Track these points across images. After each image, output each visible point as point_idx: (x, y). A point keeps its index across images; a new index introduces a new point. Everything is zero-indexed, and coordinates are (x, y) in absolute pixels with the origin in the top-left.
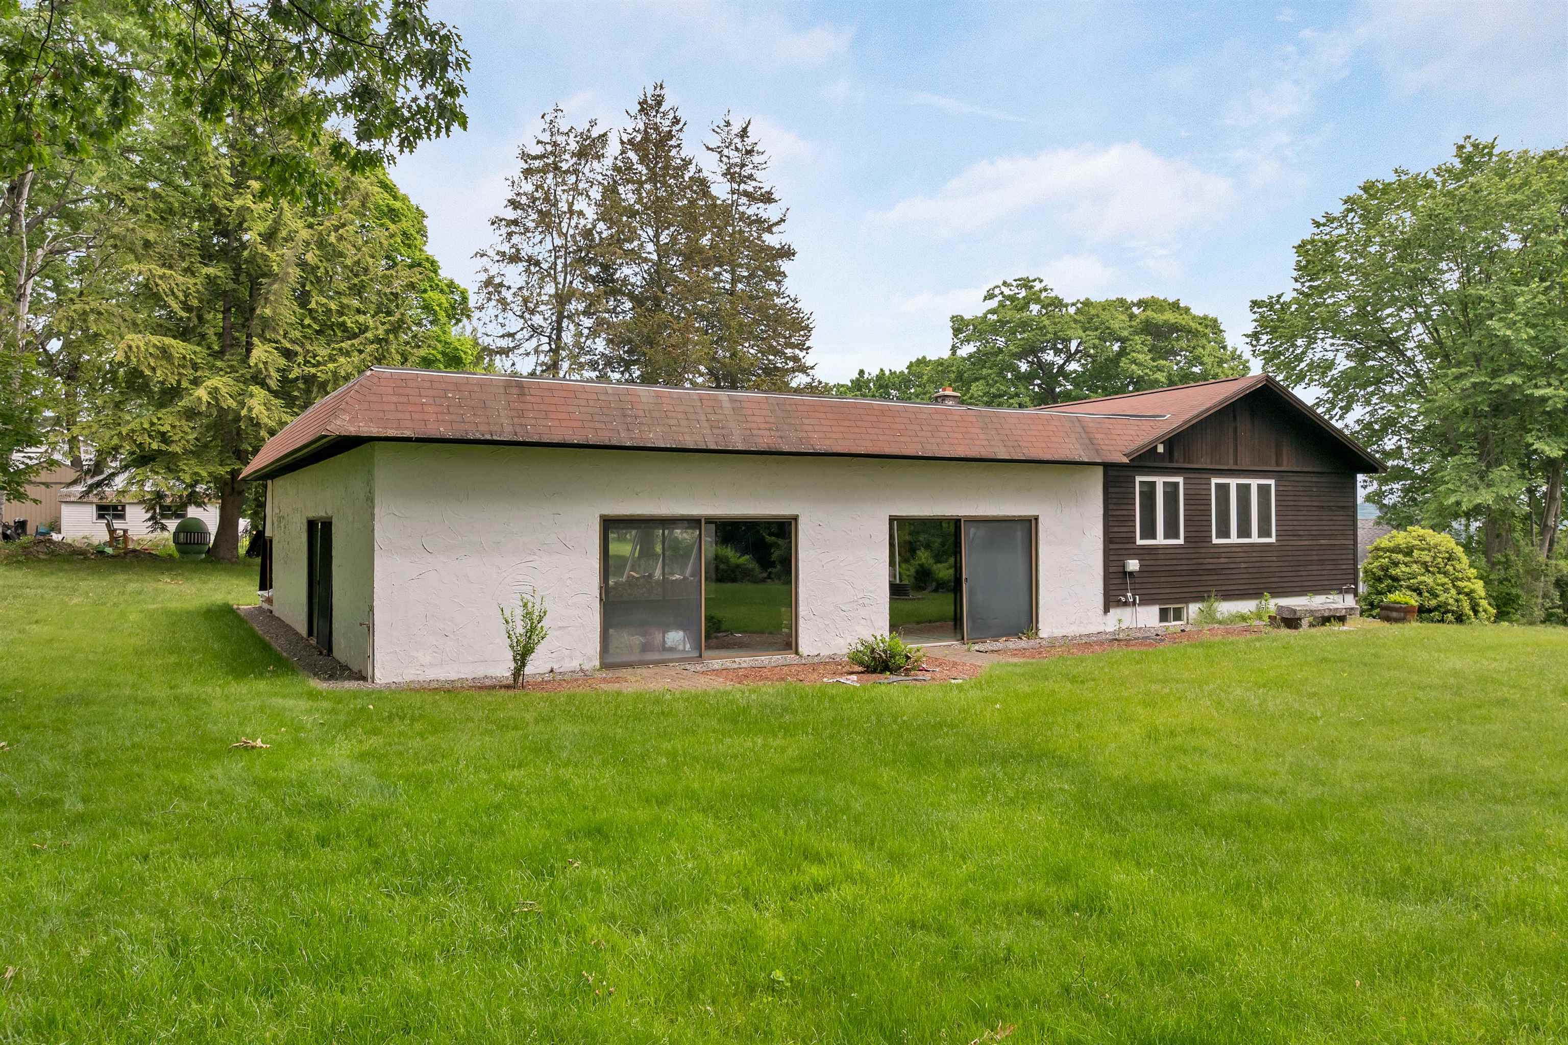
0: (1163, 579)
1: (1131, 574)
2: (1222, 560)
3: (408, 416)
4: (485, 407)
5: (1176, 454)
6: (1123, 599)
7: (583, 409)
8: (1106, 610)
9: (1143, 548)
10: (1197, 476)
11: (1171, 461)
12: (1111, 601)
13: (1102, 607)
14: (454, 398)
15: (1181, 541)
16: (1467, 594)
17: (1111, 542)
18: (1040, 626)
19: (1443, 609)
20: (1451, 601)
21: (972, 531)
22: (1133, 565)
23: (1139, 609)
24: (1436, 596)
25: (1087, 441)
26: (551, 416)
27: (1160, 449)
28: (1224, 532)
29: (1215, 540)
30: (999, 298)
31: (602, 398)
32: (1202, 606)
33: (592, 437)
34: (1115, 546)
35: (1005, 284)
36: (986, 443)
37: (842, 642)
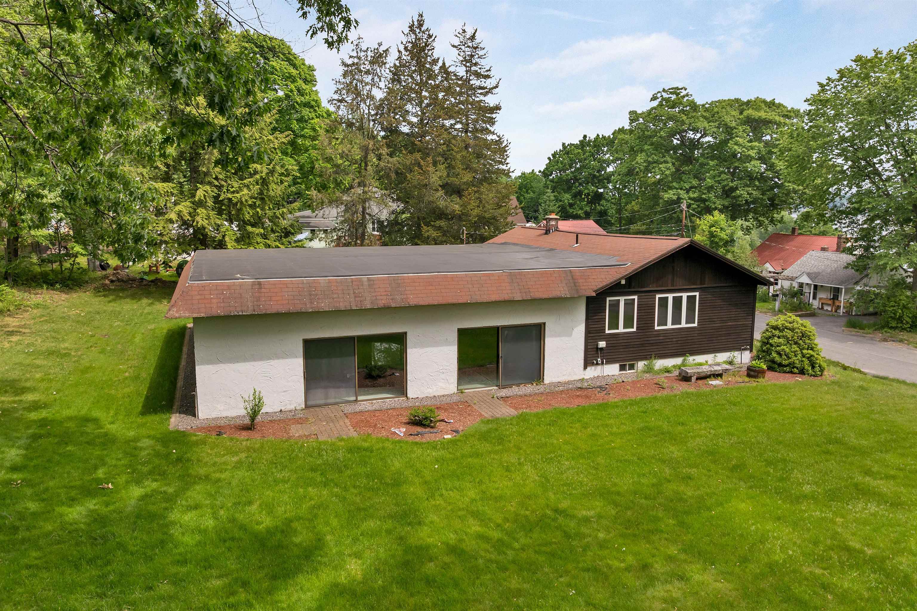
0: (621, 350)
1: (602, 349)
2: (661, 338)
3: (203, 306)
4: (241, 298)
5: (633, 284)
6: (595, 362)
7: (289, 293)
8: (585, 368)
9: (610, 334)
10: (648, 294)
11: (629, 288)
12: (588, 362)
13: (583, 366)
14: (226, 294)
15: (635, 329)
16: (808, 358)
17: (590, 333)
18: (545, 377)
19: (792, 365)
20: (797, 362)
21: (506, 332)
22: (602, 344)
23: (605, 366)
24: (789, 358)
25: (573, 285)
26: (274, 299)
27: (623, 282)
28: (663, 322)
29: (656, 328)
30: (660, 100)
31: (300, 286)
32: (646, 362)
33: (292, 309)
34: (592, 335)
35: (664, 90)
36: (510, 291)
37: (431, 391)
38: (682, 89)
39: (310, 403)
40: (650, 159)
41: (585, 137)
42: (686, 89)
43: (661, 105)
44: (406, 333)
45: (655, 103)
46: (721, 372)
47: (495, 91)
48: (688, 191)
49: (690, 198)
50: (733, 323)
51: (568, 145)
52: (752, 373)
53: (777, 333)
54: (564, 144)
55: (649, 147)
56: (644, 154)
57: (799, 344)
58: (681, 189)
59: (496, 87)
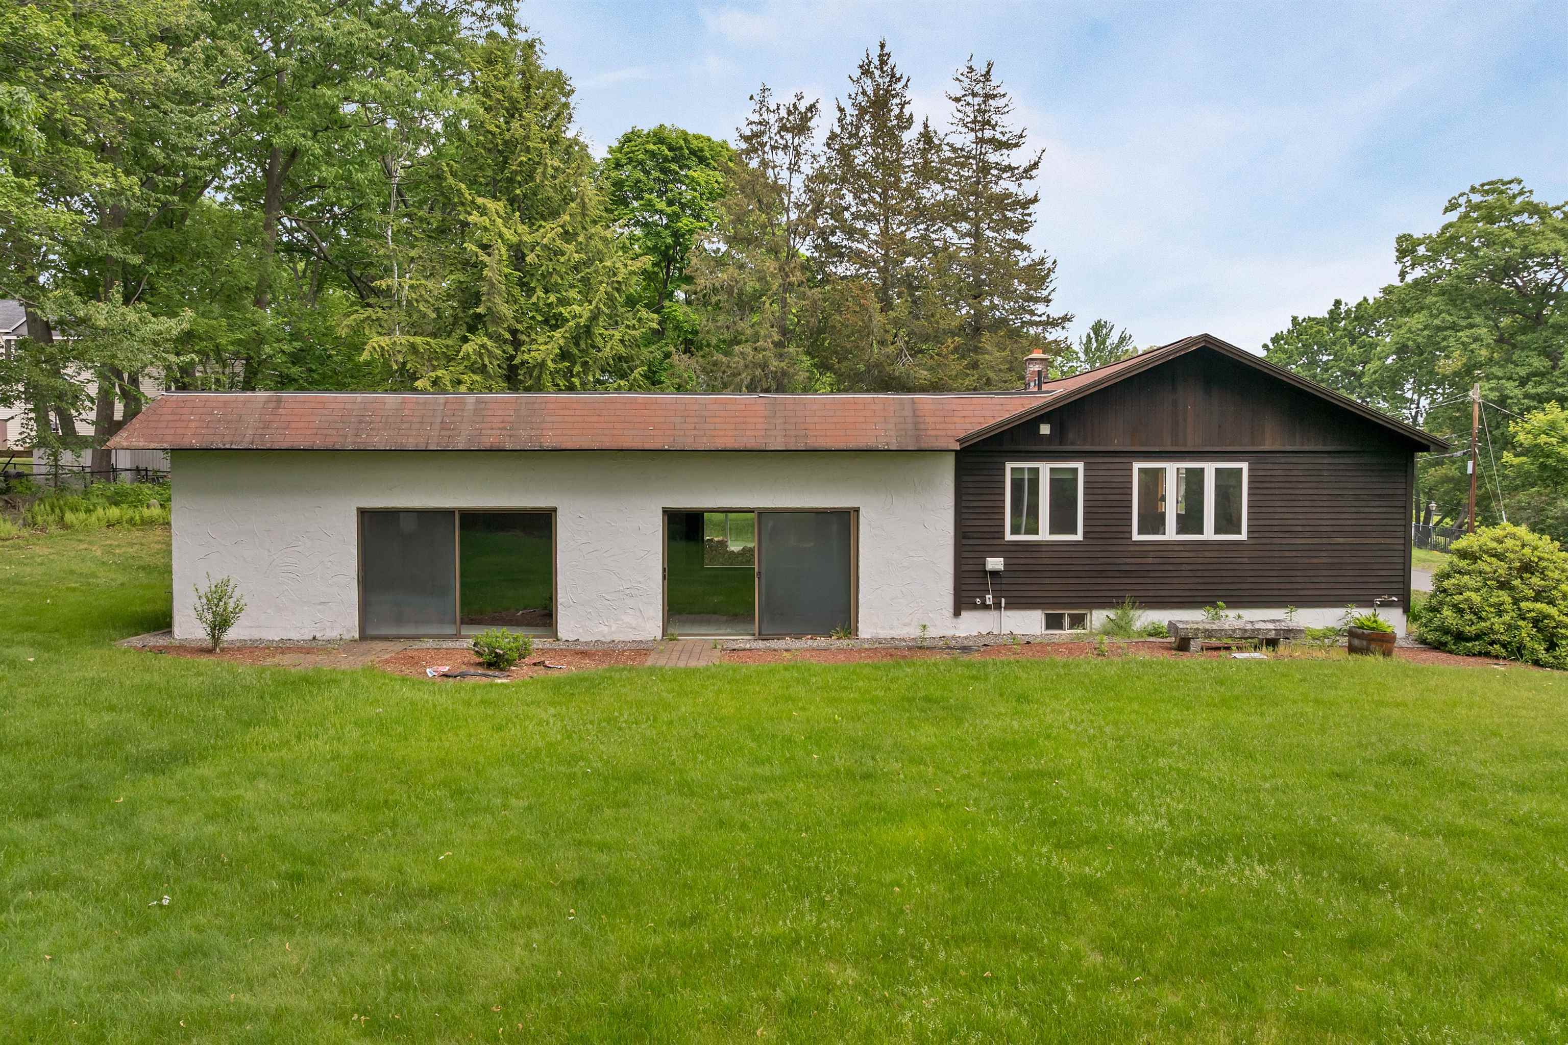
0: (1047, 581)
1: (995, 574)
2: (1150, 561)
5: (1073, 436)
6: (978, 601)
8: (957, 613)
9: (1014, 544)
10: (1111, 460)
11: (1061, 444)
12: (963, 602)
13: (951, 609)
15: (1079, 537)
17: (964, 538)
18: (861, 625)
19: (1487, 637)
20: (1503, 628)
21: (770, 524)
22: (995, 563)
23: (1006, 613)
24: (1481, 619)
25: (910, 426)
26: (293, 425)
27: (1046, 430)
28: (1154, 524)
29: (1136, 537)
30: (1462, 209)
31: (348, 406)
32: (1112, 614)
33: (318, 443)
34: (971, 542)
35: (1473, 190)
36: (763, 433)
37: (606, 629)
38: (1511, 182)
39: (371, 632)
40: (1437, 322)
41: (1338, 303)
42: (1520, 182)
43: (1464, 217)
44: (555, 510)
45: (1453, 216)
46: (1272, 635)
47: (1034, 173)
48: (1523, 383)
49: (1527, 396)
50: (1350, 540)
51: (1304, 320)
52: (1356, 642)
53: (1463, 564)
54: (1294, 319)
55: (1435, 299)
56: (1425, 312)
57: (1513, 589)
58: (1510, 378)
59: (1035, 165)
